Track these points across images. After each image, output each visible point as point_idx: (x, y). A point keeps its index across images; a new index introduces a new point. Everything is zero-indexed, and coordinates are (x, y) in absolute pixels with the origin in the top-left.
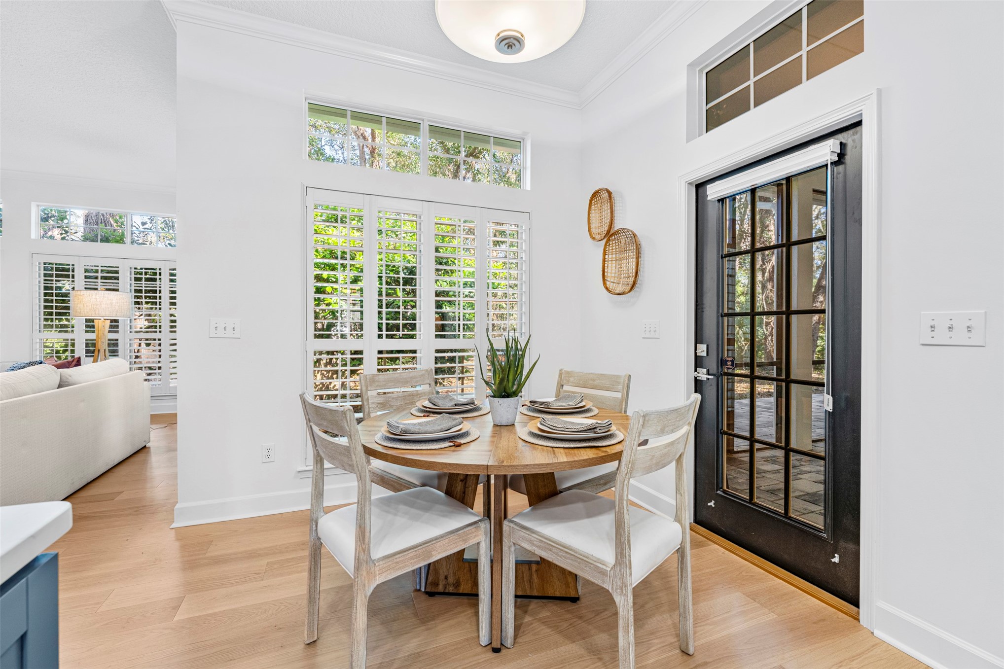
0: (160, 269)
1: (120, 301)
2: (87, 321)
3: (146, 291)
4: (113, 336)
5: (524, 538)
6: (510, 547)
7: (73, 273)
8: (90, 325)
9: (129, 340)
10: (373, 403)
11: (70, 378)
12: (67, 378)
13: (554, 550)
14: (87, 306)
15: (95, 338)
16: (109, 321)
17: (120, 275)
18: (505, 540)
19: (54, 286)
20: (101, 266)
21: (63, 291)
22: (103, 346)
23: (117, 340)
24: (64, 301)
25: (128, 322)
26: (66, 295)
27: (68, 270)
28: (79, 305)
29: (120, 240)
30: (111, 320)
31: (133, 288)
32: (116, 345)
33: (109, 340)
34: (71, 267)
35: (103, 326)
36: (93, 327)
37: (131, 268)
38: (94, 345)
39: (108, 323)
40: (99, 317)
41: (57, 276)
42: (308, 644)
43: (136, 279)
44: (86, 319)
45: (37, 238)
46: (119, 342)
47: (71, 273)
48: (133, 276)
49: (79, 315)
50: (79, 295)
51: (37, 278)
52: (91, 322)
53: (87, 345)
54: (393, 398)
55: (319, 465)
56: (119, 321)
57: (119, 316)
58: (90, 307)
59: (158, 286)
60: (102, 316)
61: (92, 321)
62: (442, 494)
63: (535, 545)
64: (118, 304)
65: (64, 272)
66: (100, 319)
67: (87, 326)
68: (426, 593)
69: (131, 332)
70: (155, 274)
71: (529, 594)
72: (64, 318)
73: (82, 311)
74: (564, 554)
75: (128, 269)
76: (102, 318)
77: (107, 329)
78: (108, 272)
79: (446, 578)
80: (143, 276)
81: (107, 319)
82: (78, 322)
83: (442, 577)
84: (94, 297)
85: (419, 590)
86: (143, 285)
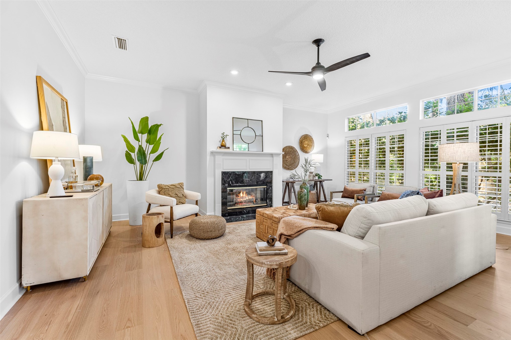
0: (501, 124)
1: (471, 149)
2: (447, 164)
3: (489, 142)
4: (464, 174)
7: (440, 136)
8: (450, 167)
9: (475, 177)
11: (435, 207)
12: (433, 207)
14: (448, 154)
15: (452, 174)
16: (463, 164)
17: (469, 133)
19: (430, 144)
20: (457, 129)
21: (435, 147)
22: (458, 181)
23: (467, 176)
24: (435, 153)
25: (475, 164)
26: (437, 149)
27: (437, 134)
28: (443, 154)
29: (470, 110)
30: (463, 163)
31: (479, 140)
32: (466, 180)
33: (462, 176)
34: (439, 132)
35: (458, 168)
36: (451, 167)
37: (477, 127)
38: (452, 179)
39: (462, 165)
40: (456, 161)
41: (432, 138)
43: (481, 134)
44: (447, 163)
45: (422, 119)
46: (468, 178)
47: (439, 136)
48: (479, 132)
49: (443, 161)
50: (443, 148)
51: (422, 141)
52: (449, 165)
53: (447, 179)
56: (468, 164)
57: (470, 160)
58: (450, 155)
60: (458, 160)
61: (451, 164)
64: (470, 152)
65: (435, 136)
66: (456, 163)
67: (447, 167)
69: (476, 171)
72: (435, 162)
73: (445, 158)
75: (476, 127)
76: (458, 163)
77: (461, 169)
78: (462, 132)
80: (487, 131)
81: (462, 163)
82: (443, 164)
84: (452, 148)
86: (487, 138)
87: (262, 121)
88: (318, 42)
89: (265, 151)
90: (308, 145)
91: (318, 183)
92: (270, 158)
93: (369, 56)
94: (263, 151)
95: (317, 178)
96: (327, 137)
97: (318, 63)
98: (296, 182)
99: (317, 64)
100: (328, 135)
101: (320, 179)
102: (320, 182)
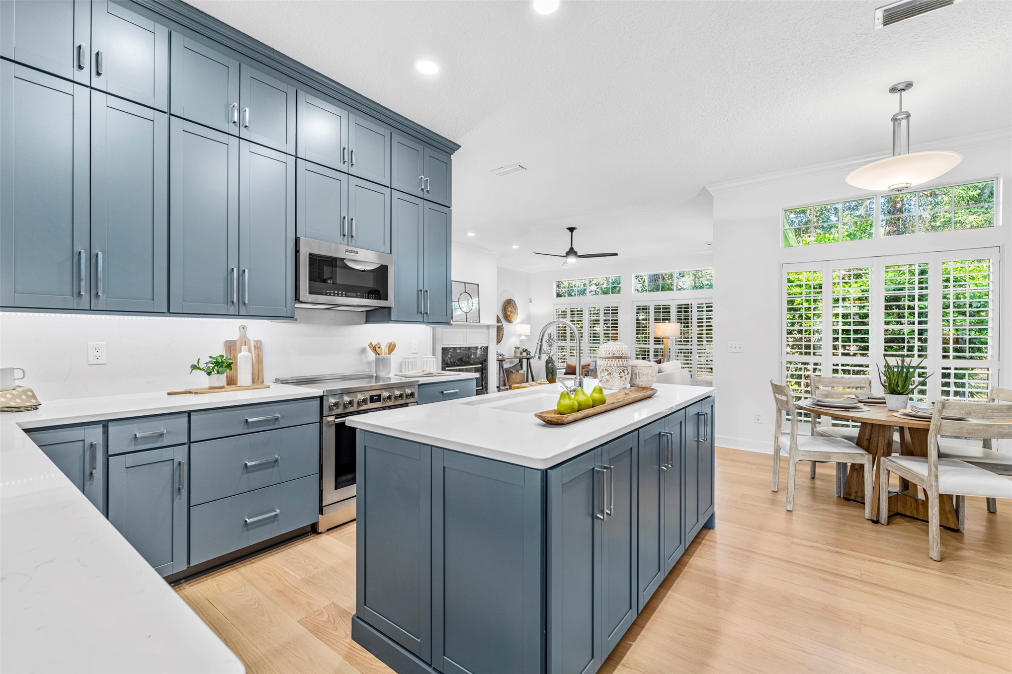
0: (691, 305)
1: (676, 328)
5: (890, 465)
6: (884, 470)
10: (819, 394)
13: (903, 470)
17: (671, 310)
18: (881, 467)
20: (662, 305)
28: (657, 331)
29: (670, 289)
42: (774, 491)
43: (678, 312)
44: (655, 338)
48: (677, 310)
54: (835, 393)
55: (779, 414)
57: (674, 336)
58: (662, 332)
59: (690, 315)
62: (854, 445)
63: (894, 469)
64: (675, 330)
68: (844, 498)
70: (688, 308)
71: (916, 516)
73: (659, 334)
74: (907, 472)
75: (675, 306)
78: (665, 309)
79: (856, 492)
80: (682, 310)
83: (853, 491)
85: (840, 497)
86: (683, 315)
87: (478, 285)
88: (572, 230)
89: (482, 322)
90: (511, 312)
91: (525, 361)
92: (485, 330)
93: (617, 255)
94: (479, 322)
95: (524, 354)
96: (530, 302)
97: (572, 249)
98: (506, 360)
99: (570, 249)
100: (531, 299)
101: (529, 356)
102: (528, 359)
